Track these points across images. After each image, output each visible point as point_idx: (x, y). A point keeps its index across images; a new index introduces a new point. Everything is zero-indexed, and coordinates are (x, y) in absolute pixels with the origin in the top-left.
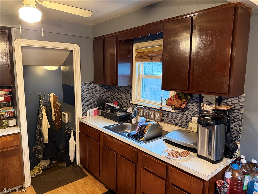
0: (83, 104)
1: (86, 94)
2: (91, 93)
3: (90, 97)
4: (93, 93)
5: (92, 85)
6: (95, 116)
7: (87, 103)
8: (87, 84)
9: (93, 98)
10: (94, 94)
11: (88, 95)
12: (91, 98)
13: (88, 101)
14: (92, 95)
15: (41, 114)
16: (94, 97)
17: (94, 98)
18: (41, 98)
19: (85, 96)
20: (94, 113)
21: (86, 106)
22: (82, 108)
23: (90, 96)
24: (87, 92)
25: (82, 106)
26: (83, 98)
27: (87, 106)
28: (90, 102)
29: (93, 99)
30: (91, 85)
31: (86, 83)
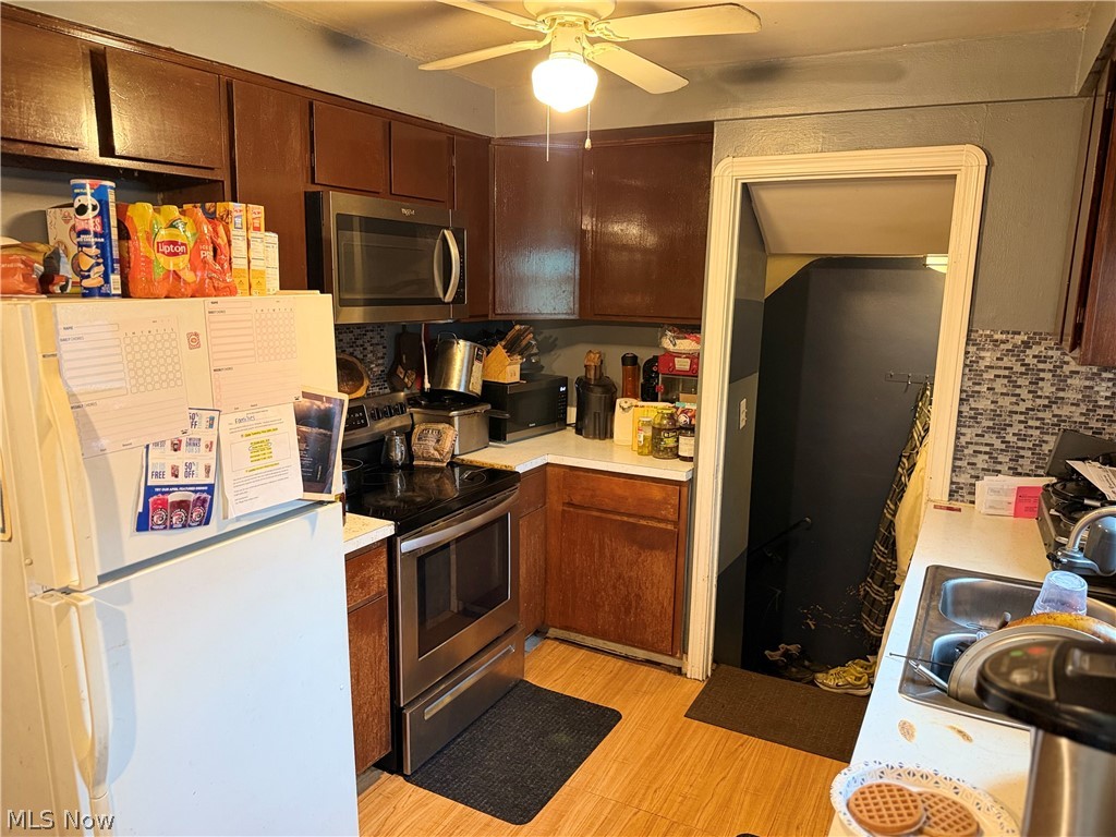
0: (963, 440)
1: (989, 395)
2: (1024, 393)
3: (1016, 413)
4: (1040, 397)
5: (1036, 350)
6: (1016, 515)
7: (990, 438)
8: (1003, 342)
9: (1030, 423)
10: (1046, 402)
11: (1006, 402)
12: (1022, 418)
13: (999, 429)
14: (1029, 404)
15: (908, 458)
16: (1040, 415)
17: (1038, 424)
18: (924, 393)
19: (983, 404)
20: (1013, 499)
21: (980, 452)
22: (955, 459)
23: (1015, 408)
24: (999, 385)
25: (958, 449)
26: (971, 409)
27: (986, 457)
28: (1009, 438)
29: (1031, 427)
30: (1028, 351)
31: (998, 336)
